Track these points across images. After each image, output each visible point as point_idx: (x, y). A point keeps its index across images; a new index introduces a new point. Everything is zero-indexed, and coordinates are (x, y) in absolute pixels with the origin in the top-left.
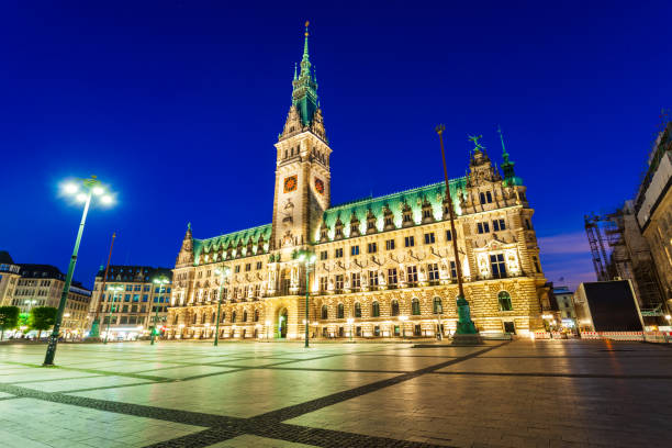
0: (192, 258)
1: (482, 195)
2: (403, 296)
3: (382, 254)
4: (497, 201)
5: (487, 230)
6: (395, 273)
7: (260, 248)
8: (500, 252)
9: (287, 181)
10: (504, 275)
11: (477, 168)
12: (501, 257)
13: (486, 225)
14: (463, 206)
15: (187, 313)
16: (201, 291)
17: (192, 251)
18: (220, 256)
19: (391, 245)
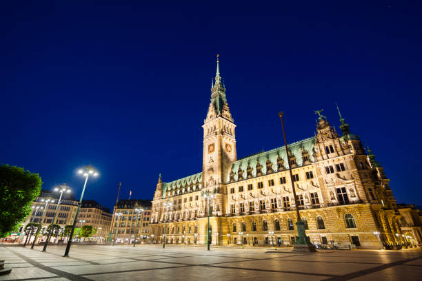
0: (162, 194)
1: (327, 148)
2: (281, 217)
3: (266, 189)
4: (337, 152)
5: (332, 171)
6: (275, 201)
7: (197, 187)
8: (343, 186)
9: (209, 146)
10: (348, 202)
11: (322, 131)
12: (344, 190)
13: (331, 167)
14: (315, 156)
15: (160, 227)
16: (166, 214)
17: (162, 189)
18: (176, 193)
19: (272, 183)
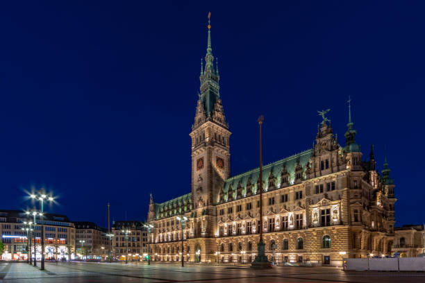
4: (332, 167)
5: (322, 191)
8: (328, 207)
9: (198, 161)
11: (321, 140)
13: (322, 186)
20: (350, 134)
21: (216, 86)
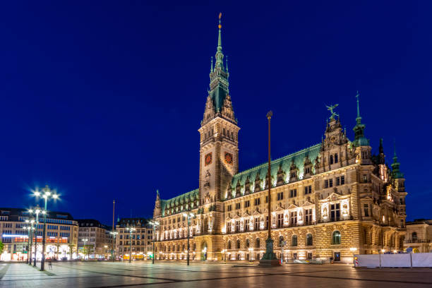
1: (331, 157)
3: (263, 206)
4: (341, 161)
5: (331, 186)
8: (338, 202)
9: (206, 157)
11: (330, 134)
12: (338, 206)
13: (331, 181)
14: (317, 167)
20: (359, 128)
21: (226, 83)
